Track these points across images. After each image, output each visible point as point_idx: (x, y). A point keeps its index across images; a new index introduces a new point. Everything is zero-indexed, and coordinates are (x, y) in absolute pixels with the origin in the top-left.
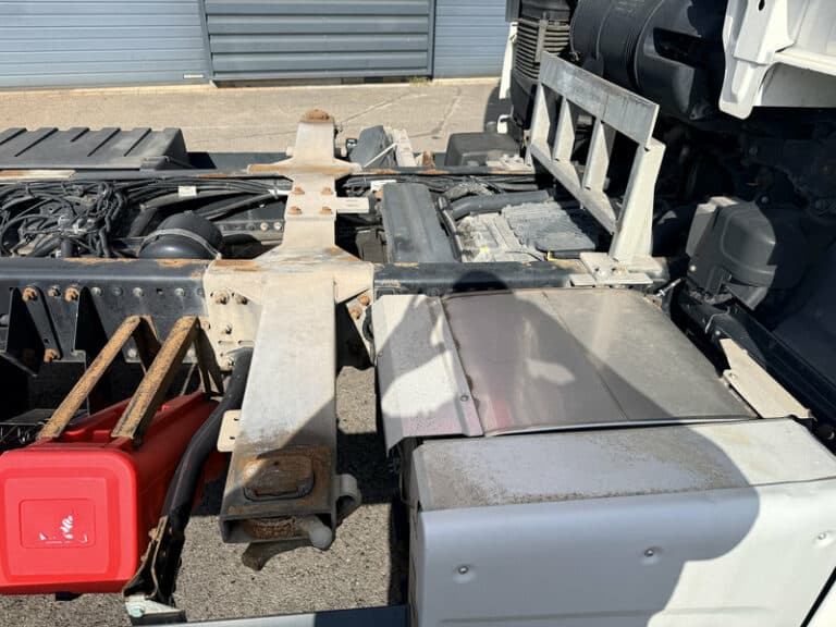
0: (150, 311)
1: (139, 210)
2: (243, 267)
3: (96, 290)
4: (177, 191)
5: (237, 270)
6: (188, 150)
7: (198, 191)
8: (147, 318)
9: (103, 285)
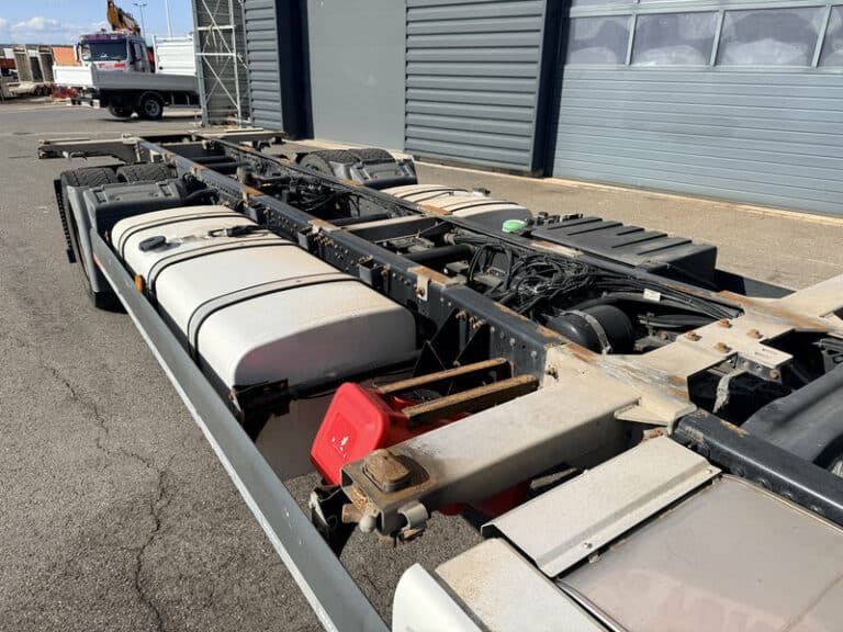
0: (516, 360)
1: (600, 296)
2: (585, 357)
3: (493, 329)
4: (642, 292)
5: (577, 356)
6: (717, 267)
7: (662, 298)
8: (512, 364)
9: (499, 329)
